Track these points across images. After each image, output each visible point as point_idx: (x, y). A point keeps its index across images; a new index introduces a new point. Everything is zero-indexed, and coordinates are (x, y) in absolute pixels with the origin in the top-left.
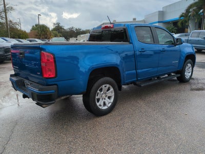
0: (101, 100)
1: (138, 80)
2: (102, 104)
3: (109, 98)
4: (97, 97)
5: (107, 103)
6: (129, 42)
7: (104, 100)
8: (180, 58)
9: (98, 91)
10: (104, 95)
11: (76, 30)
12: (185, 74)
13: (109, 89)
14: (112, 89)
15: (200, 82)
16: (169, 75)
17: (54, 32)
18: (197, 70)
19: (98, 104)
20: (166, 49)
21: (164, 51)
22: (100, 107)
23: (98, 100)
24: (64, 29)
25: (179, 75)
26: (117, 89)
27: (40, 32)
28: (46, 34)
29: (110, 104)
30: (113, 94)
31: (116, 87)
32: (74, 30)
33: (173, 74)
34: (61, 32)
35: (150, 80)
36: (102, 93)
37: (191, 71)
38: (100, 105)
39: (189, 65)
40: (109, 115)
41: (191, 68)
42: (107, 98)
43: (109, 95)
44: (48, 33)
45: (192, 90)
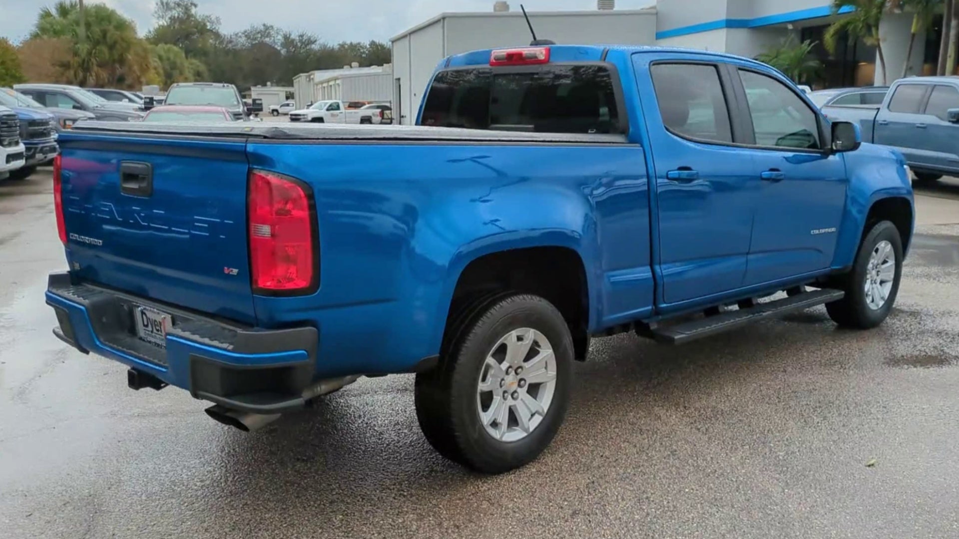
0: (497, 399)
1: (657, 312)
2: (503, 418)
3: (534, 390)
4: (482, 387)
5: (523, 414)
6: (623, 132)
7: (510, 402)
8: (846, 213)
9: (490, 360)
10: (511, 379)
11: (288, 41)
12: (867, 286)
13: (532, 353)
14: (546, 352)
15: (930, 325)
16: (794, 291)
17: (161, 48)
18: (918, 270)
19: (486, 418)
20: (786, 167)
21: (776, 180)
22: (495, 434)
23: (487, 400)
24: (217, 35)
25: (838, 294)
26: (571, 352)
27: (84, 48)
28: (122, 61)
29: (538, 419)
30: (552, 372)
31: (567, 340)
32: (277, 41)
33: (809, 289)
34: (201, 53)
35: (712, 312)
36: (505, 365)
37: (892, 275)
38: (494, 424)
39: (885, 247)
40: (532, 469)
41: (891, 263)
42: (522, 392)
43: (531, 379)
44: (130, 57)
45: (895, 361)
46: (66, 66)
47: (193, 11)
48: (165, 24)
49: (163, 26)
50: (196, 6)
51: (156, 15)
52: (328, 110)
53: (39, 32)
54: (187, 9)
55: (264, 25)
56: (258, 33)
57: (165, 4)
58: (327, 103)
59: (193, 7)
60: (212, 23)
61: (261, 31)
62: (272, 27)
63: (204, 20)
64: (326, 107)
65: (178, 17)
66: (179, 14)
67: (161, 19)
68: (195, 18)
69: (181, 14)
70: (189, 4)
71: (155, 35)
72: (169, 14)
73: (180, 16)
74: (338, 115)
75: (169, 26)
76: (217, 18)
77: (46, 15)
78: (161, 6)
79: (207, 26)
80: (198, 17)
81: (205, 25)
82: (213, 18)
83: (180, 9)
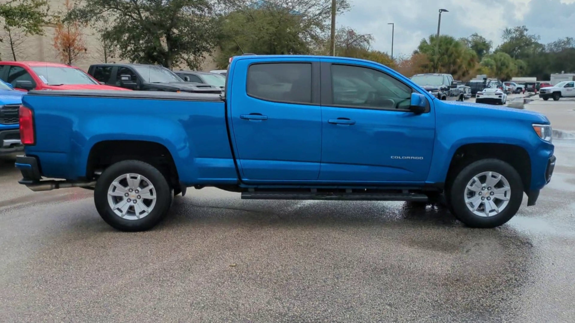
46: (426, 66)
47: (525, 33)
48: (508, 41)
49: (506, 43)
50: (527, 30)
51: (503, 37)
52: (565, 87)
53: (418, 50)
54: (521, 33)
55: (567, 38)
56: (563, 42)
57: (508, 31)
58: (565, 83)
59: (525, 31)
60: (535, 39)
61: (564, 41)
62: (572, 38)
63: (531, 37)
64: (564, 85)
65: (515, 37)
66: (516, 35)
67: (505, 39)
68: (526, 36)
69: (518, 35)
70: (523, 30)
71: (502, 48)
72: (510, 36)
73: (517, 37)
74: (572, 90)
75: (510, 42)
76: (538, 36)
77: (424, 42)
78: (506, 32)
79: (532, 41)
80: (527, 37)
81: (531, 40)
82: (536, 36)
83: (518, 33)
